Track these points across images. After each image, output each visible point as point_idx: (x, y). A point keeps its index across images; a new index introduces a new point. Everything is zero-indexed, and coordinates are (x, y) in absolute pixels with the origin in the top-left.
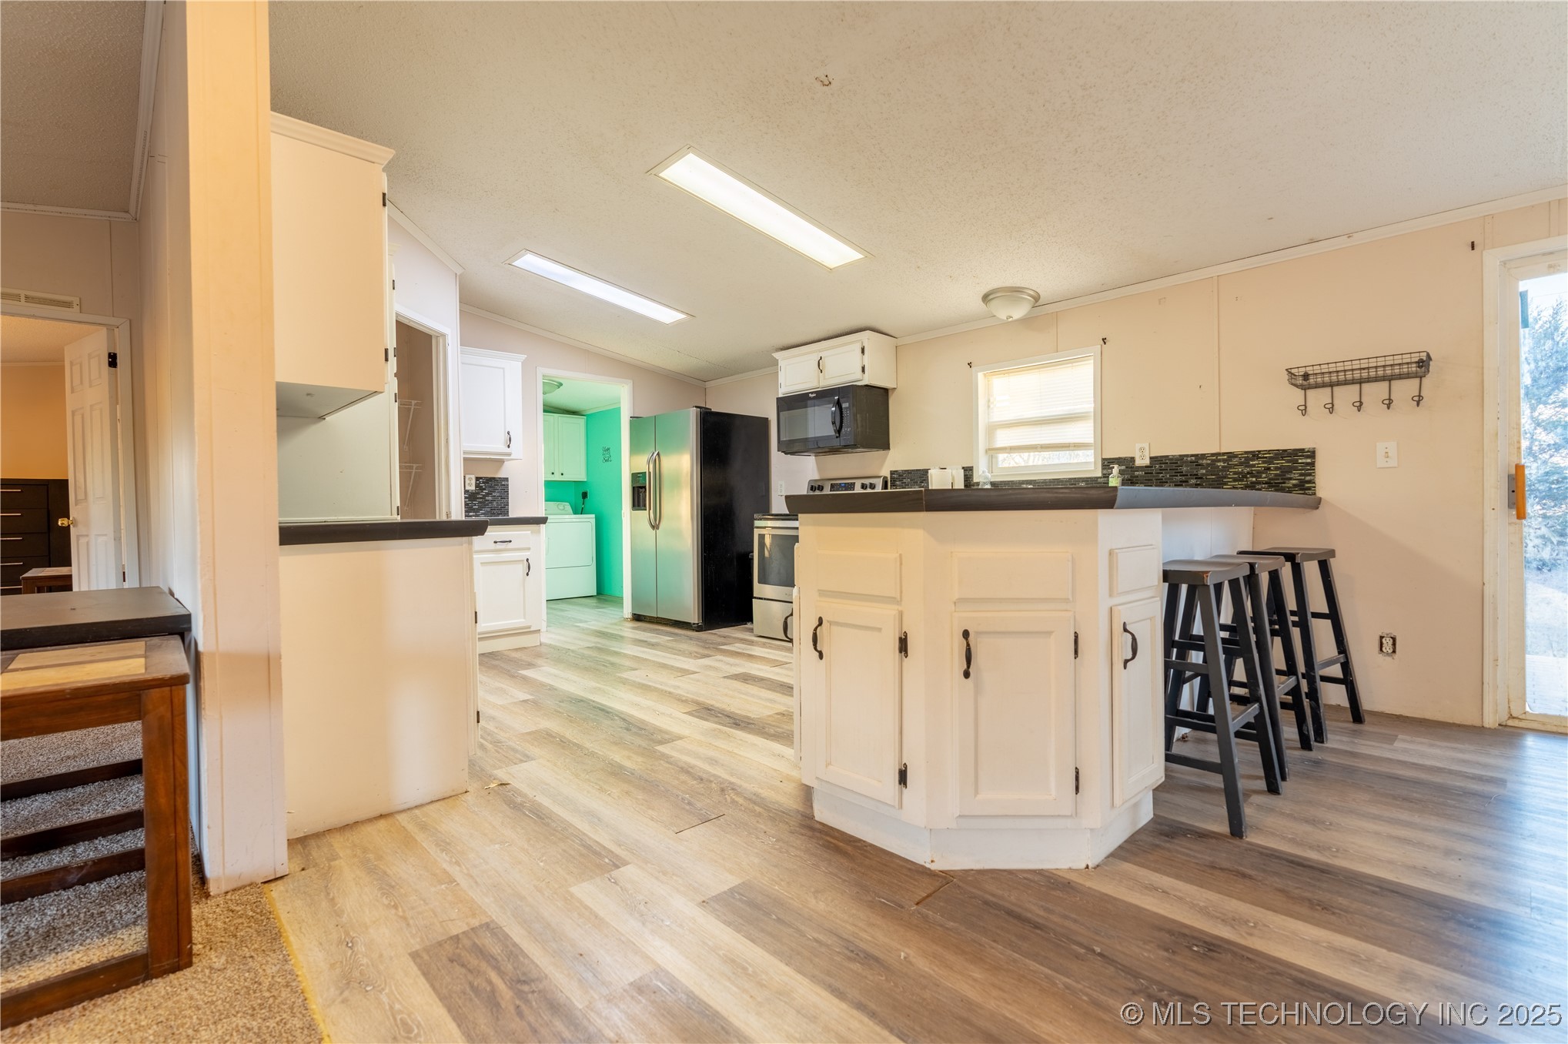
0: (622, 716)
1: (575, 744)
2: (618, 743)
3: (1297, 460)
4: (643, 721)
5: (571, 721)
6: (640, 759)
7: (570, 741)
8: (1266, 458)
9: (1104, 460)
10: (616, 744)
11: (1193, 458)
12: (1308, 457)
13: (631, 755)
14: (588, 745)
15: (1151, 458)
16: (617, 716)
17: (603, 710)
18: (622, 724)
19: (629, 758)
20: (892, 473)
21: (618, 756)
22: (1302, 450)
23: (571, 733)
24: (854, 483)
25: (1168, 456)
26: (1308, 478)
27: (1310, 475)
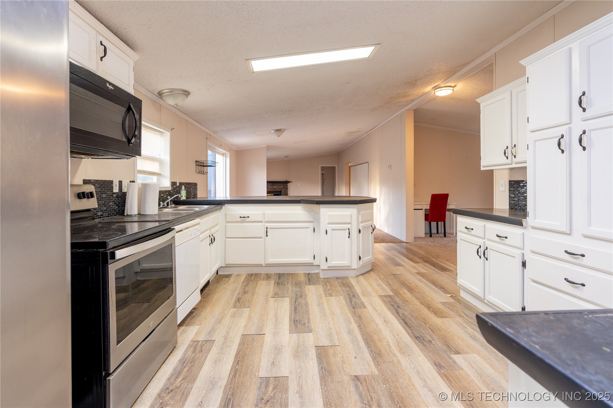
0: (397, 315)
1: (424, 305)
2: (405, 301)
3: (196, 186)
4: (389, 309)
5: (425, 319)
6: (401, 292)
7: (426, 307)
10: (407, 301)
13: (403, 295)
14: (418, 303)
16: (400, 316)
17: (406, 323)
18: (400, 311)
19: (404, 293)
21: (408, 295)
23: (425, 312)
27: (197, 190)
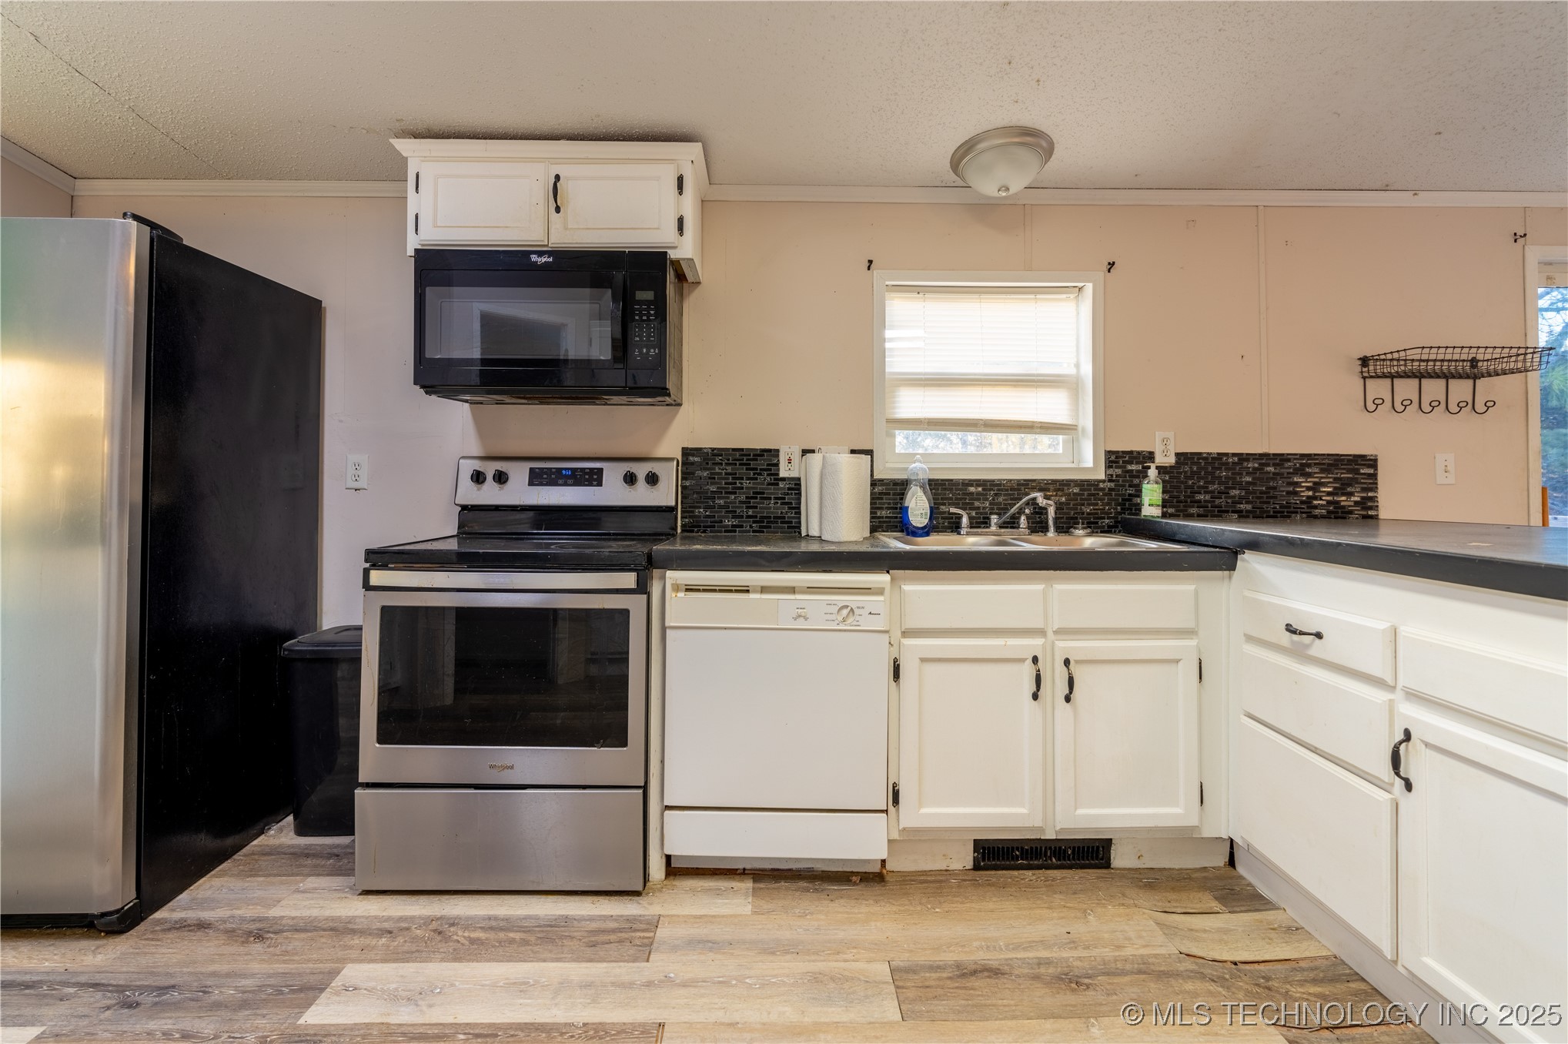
3: (1358, 470)
8: (1324, 464)
9: (1109, 453)
11: (1236, 459)
12: (1369, 466)
15: (1177, 455)
20: (686, 452)
22: (1363, 457)
24: (601, 470)
25: (1200, 454)
26: (1370, 494)
27: (1371, 490)
